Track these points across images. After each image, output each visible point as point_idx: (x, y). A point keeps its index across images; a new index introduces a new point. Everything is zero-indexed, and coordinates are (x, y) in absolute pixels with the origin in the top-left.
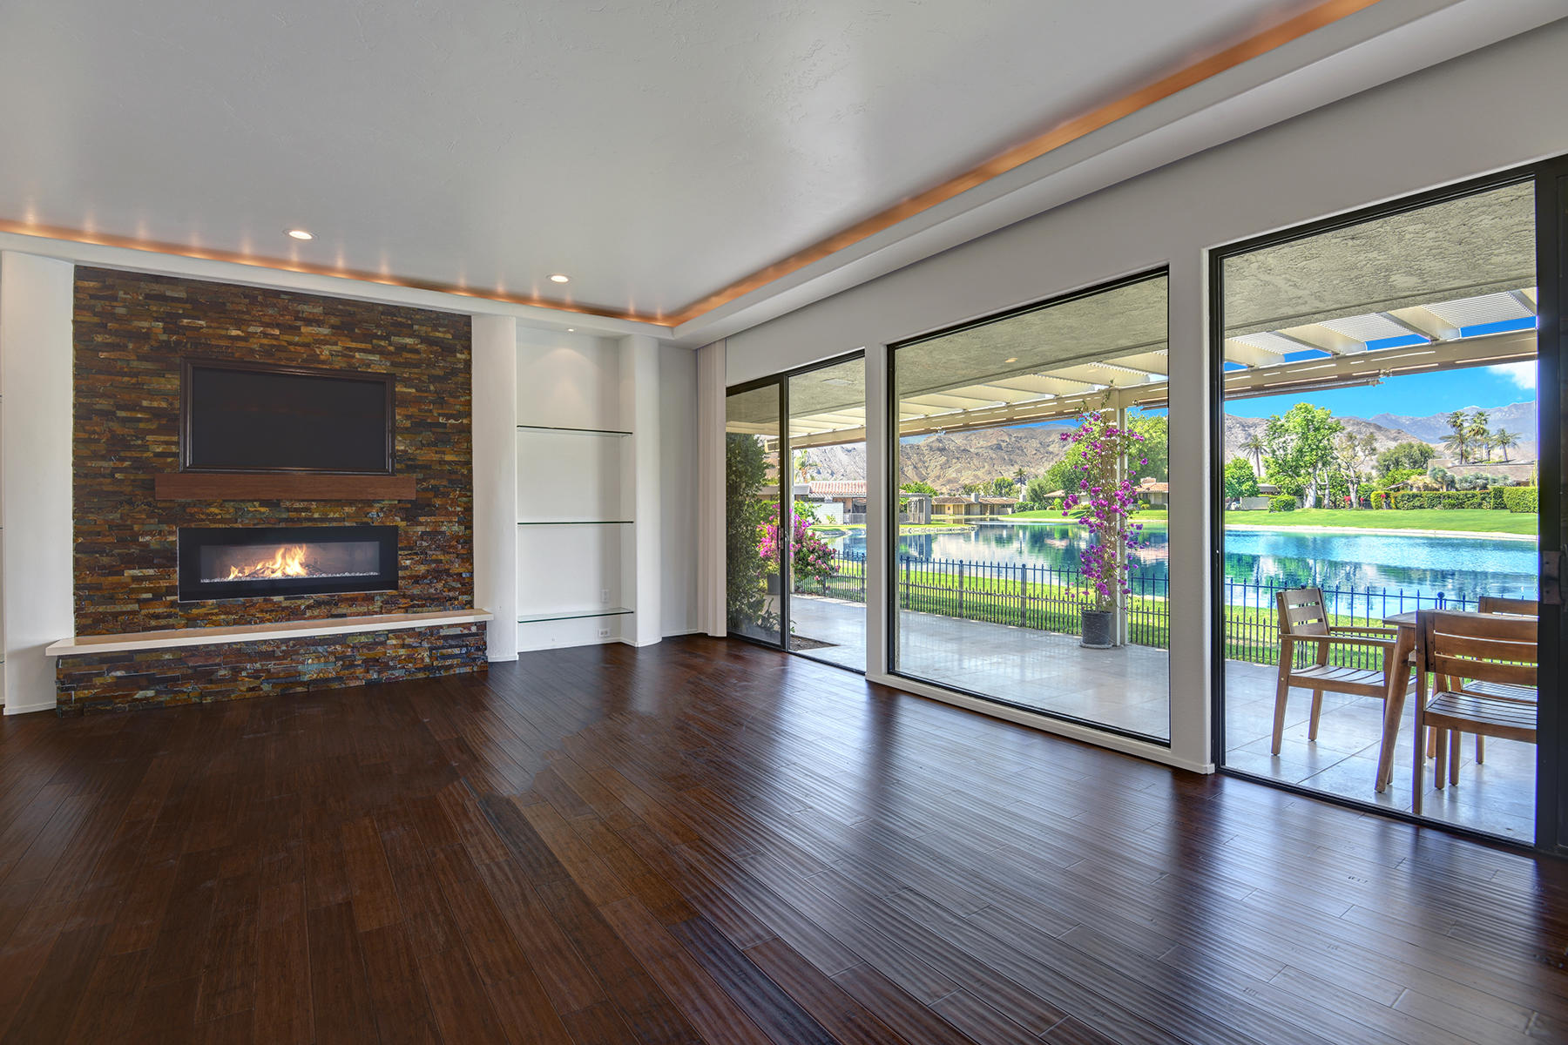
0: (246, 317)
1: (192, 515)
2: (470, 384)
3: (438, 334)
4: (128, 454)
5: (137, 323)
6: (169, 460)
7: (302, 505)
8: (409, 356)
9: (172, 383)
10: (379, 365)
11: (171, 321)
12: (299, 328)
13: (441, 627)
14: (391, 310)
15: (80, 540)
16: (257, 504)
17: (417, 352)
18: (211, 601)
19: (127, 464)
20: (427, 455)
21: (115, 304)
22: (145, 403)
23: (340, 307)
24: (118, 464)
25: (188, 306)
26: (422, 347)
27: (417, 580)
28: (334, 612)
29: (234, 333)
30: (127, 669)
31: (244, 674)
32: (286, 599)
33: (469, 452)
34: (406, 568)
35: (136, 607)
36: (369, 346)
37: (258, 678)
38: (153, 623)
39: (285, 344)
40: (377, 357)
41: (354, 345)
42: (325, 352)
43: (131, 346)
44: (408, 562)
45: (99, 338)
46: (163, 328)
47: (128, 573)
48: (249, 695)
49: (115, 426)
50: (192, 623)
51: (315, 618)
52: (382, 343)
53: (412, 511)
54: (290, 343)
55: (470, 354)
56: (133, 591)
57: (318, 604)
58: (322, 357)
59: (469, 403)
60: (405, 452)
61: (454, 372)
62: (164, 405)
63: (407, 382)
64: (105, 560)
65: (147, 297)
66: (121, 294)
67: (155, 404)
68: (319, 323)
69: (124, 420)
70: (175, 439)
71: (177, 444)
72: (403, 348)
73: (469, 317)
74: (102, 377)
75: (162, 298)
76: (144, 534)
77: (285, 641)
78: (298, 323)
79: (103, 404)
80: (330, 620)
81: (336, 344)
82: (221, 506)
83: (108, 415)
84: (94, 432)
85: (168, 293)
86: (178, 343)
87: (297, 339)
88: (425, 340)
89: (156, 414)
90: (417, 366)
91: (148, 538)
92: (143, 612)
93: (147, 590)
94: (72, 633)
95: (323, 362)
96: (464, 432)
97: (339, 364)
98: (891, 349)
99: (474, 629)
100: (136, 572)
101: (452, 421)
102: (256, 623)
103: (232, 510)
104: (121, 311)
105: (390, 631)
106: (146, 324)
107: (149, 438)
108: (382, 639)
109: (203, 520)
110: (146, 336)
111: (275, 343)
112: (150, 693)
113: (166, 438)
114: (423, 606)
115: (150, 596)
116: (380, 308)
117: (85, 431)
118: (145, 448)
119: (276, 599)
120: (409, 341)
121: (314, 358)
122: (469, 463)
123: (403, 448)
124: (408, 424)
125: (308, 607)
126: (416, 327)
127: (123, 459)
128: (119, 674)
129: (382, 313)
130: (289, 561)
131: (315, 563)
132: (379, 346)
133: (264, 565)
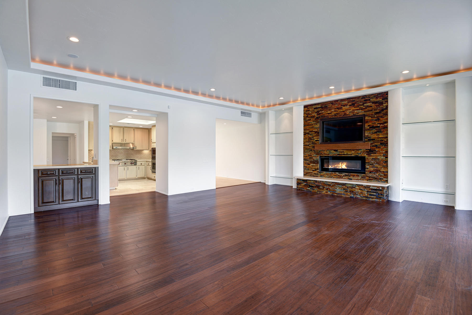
0: (331, 108)
1: (321, 153)
2: (387, 113)
3: (377, 100)
4: (311, 141)
5: (313, 114)
6: (318, 142)
7: (342, 151)
8: (369, 108)
9: (318, 126)
10: (361, 113)
11: (318, 113)
12: (342, 108)
13: (370, 186)
14: (364, 97)
15: (304, 158)
16: (333, 151)
17: (371, 107)
18: (324, 172)
19: (311, 143)
20: (374, 136)
21: (309, 111)
22: (314, 130)
23: (351, 100)
24: (310, 143)
25: (321, 109)
26: (373, 105)
27: (371, 172)
28: (349, 178)
29: (329, 112)
30: (306, 183)
31: (325, 188)
32: (339, 173)
33: (387, 134)
34: (368, 168)
35: (312, 171)
36: (358, 108)
37: (328, 190)
38: (315, 175)
39: (339, 112)
40: (360, 111)
41: (355, 109)
42: (348, 112)
43: (312, 119)
44: (368, 167)
45: (307, 119)
46: (317, 114)
47: (311, 164)
48: (326, 193)
49: (309, 135)
50: (321, 176)
51: (345, 179)
52: (362, 106)
53: (370, 152)
54: (340, 112)
55: (388, 103)
56: (312, 168)
57: (346, 175)
58: (347, 114)
59: (387, 119)
60: (368, 136)
61: (383, 110)
62: (317, 130)
63: (368, 116)
64: (308, 162)
65: (315, 108)
66: (310, 109)
67: (315, 130)
68: (346, 105)
69: (311, 134)
70: (319, 137)
71: (319, 138)
72: (368, 106)
73: (387, 92)
74: (308, 126)
75: (317, 108)
76: (314, 157)
77: (333, 183)
78: (342, 106)
79: (308, 131)
80: (348, 180)
81: (350, 110)
82: (326, 151)
83: (308, 133)
84: (306, 137)
85: (317, 107)
86: (319, 117)
87: (341, 110)
88: (373, 103)
89: (316, 132)
90: (371, 111)
91: (314, 158)
92: (313, 173)
93: (314, 168)
94: (303, 175)
95: (347, 115)
96: (385, 128)
97: (351, 114)
99: (381, 188)
100: (312, 165)
101: (382, 125)
102: (333, 178)
103: (328, 152)
104: (310, 113)
105: (357, 185)
106: (314, 114)
107: (314, 137)
108: (354, 186)
109: (323, 154)
110: (314, 117)
111: (337, 112)
112: (309, 189)
113: (317, 137)
114: (372, 180)
115: (314, 169)
116: (361, 97)
117: (305, 137)
118: (314, 139)
119: (337, 173)
120: (369, 104)
121: (345, 114)
122: (387, 137)
123: (367, 135)
124: (368, 128)
125: (343, 176)
126: (371, 100)
127: (310, 142)
128: (305, 184)
129: (362, 98)
130: (343, 165)
131: (349, 166)
132: (361, 107)
133: (337, 165)
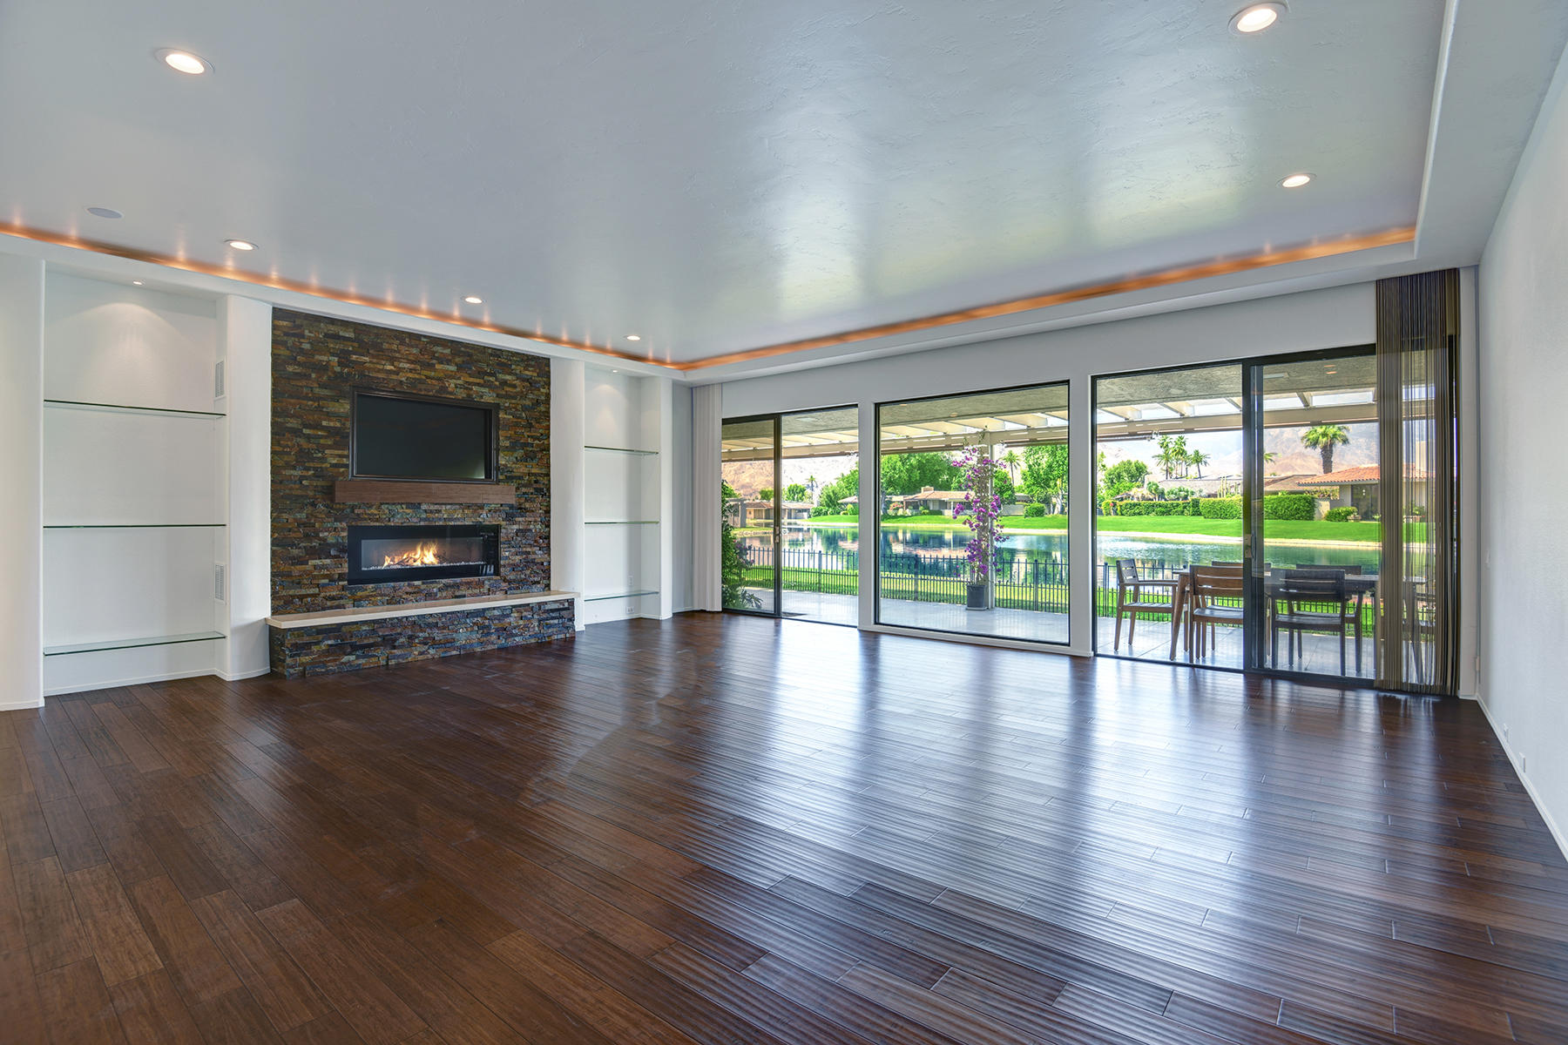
0: (397, 355)
1: (358, 515)
2: (549, 413)
3: (527, 372)
4: (312, 465)
5: (318, 357)
6: (342, 470)
7: (436, 507)
8: (508, 389)
9: (344, 407)
10: (489, 397)
11: (344, 359)
12: (434, 365)
13: (546, 603)
14: (497, 353)
15: (276, 535)
16: (404, 506)
17: (514, 386)
18: (371, 586)
19: (311, 472)
20: (521, 469)
21: (302, 340)
22: (324, 423)
23: (462, 349)
24: (305, 473)
25: (356, 345)
26: (517, 383)
27: (514, 567)
28: (457, 594)
29: (389, 367)
30: (336, 638)
31: (417, 641)
32: (423, 583)
33: (548, 466)
34: (507, 558)
35: (317, 590)
36: (482, 381)
37: (426, 644)
38: (329, 603)
39: (424, 377)
40: (486, 390)
41: (471, 380)
42: (451, 384)
43: (313, 376)
44: (507, 554)
45: (290, 369)
46: (338, 362)
47: (311, 562)
48: (420, 657)
49: (302, 441)
50: (357, 602)
51: (445, 598)
52: (491, 379)
53: (513, 513)
54: (427, 377)
55: (549, 389)
56: (314, 577)
57: (447, 587)
58: (450, 389)
59: (548, 428)
60: (505, 465)
61: (538, 403)
62: (338, 425)
63: (506, 410)
64: (295, 552)
65: (326, 335)
66: (307, 333)
67: (332, 424)
68: (448, 362)
69: (308, 437)
70: (346, 453)
71: (347, 457)
72: (504, 383)
73: (549, 359)
74: (292, 401)
75: (336, 337)
76: (327, 530)
78: (434, 361)
79: (293, 423)
80: (454, 600)
81: (459, 379)
82: (379, 508)
83: (296, 432)
84: (287, 446)
85: (341, 333)
86: (349, 374)
87: (433, 374)
88: (519, 378)
89: (331, 432)
90: (514, 398)
91: (326, 534)
92: (322, 595)
93: (325, 577)
94: (270, 614)
95: (451, 393)
96: (545, 450)
97: (461, 394)
98: (877, 406)
99: (566, 605)
100: (318, 562)
101: (537, 442)
102: (403, 603)
103: (387, 511)
104: (306, 346)
106: (325, 358)
107: (327, 452)
109: (365, 519)
110: (324, 368)
111: (417, 376)
112: (352, 658)
113: (340, 452)
114: (518, 588)
115: (326, 581)
116: (490, 351)
117: (279, 445)
118: (323, 460)
119: (416, 583)
120: (508, 377)
121: (444, 389)
122: (548, 475)
123: (503, 463)
124: (507, 444)
125: (440, 590)
126: (513, 367)
127: (308, 469)
128: (330, 642)
129: (491, 355)
130: (426, 552)
131: (444, 554)
132: (489, 381)
133: (408, 555)
